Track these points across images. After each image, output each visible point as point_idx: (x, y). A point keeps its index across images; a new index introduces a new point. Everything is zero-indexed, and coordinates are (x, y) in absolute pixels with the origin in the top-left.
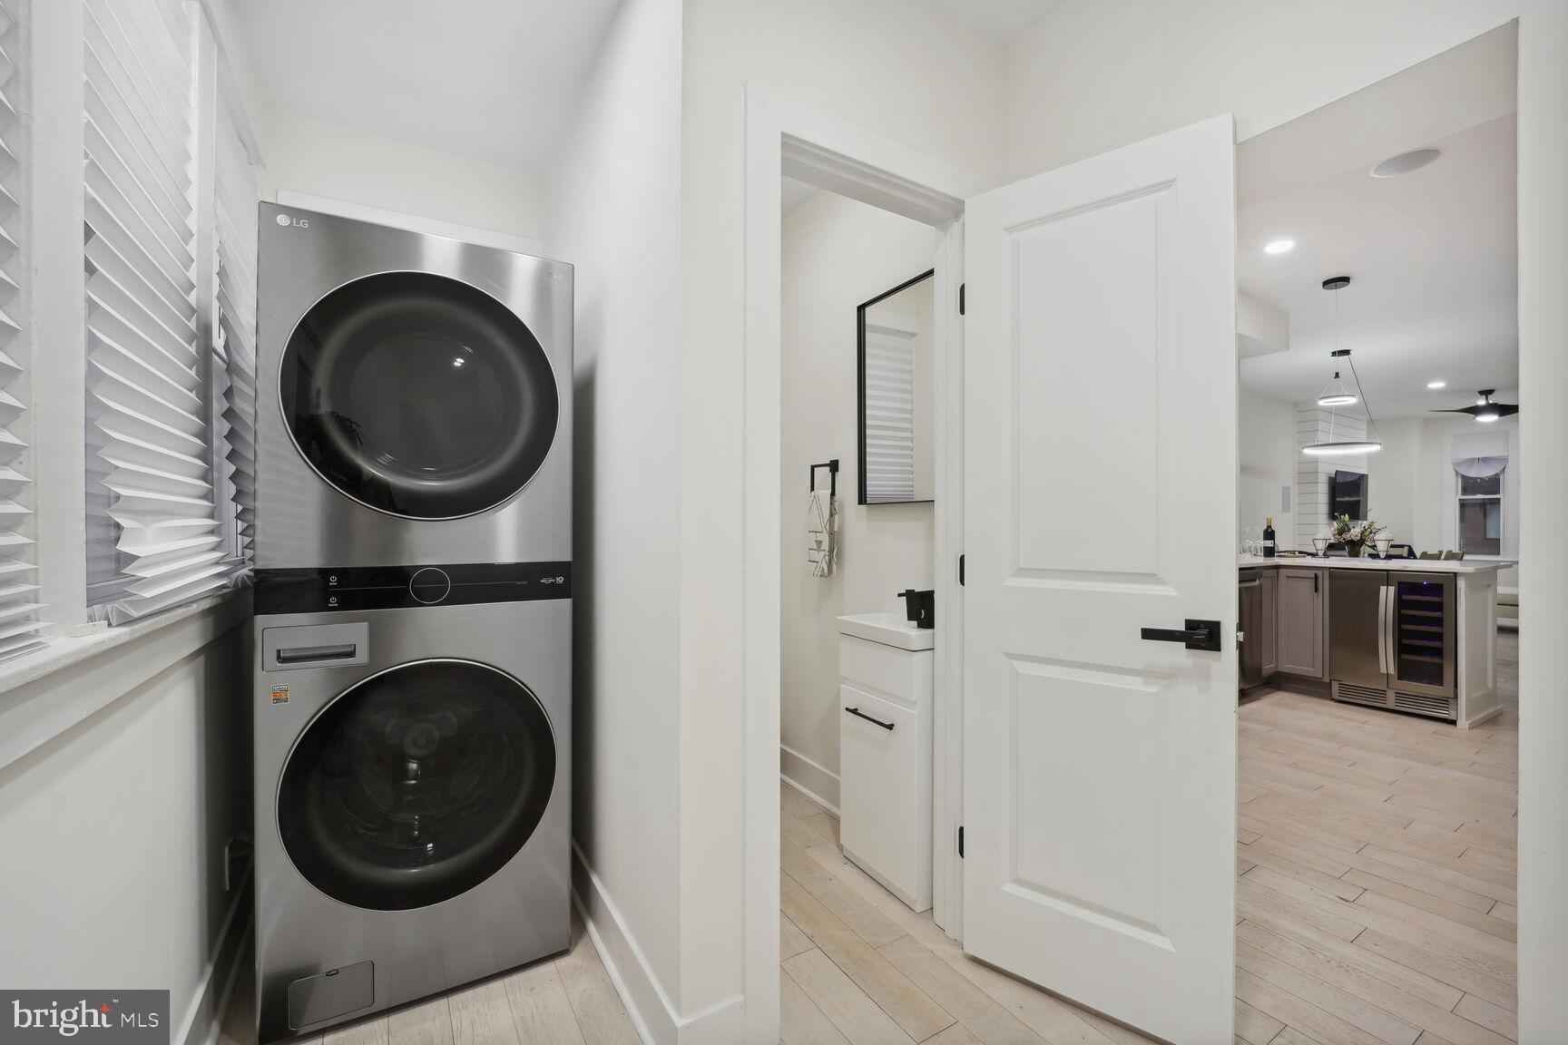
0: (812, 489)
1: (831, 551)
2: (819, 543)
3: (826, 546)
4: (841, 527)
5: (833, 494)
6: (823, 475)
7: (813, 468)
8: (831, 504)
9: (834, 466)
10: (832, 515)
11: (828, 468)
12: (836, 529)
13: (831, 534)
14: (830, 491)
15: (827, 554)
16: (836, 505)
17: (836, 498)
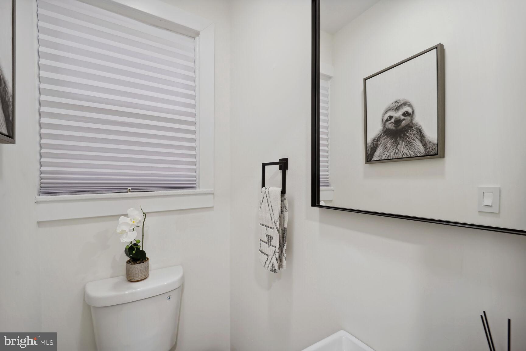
0: (263, 185)
1: (281, 246)
2: (270, 238)
3: (276, 242)
4: (290, 223)
5: (283, 192)
6: (273, 172)
7: (264, 166)
8: (282, 201)
9: (283, 164)
10: (282, 212)
11: (278, 167)
12: (286, 226)
13: (282, 231)
14: (280, 189)
15: (277, 251)
16: (286, 202)
17: (286, 196)
